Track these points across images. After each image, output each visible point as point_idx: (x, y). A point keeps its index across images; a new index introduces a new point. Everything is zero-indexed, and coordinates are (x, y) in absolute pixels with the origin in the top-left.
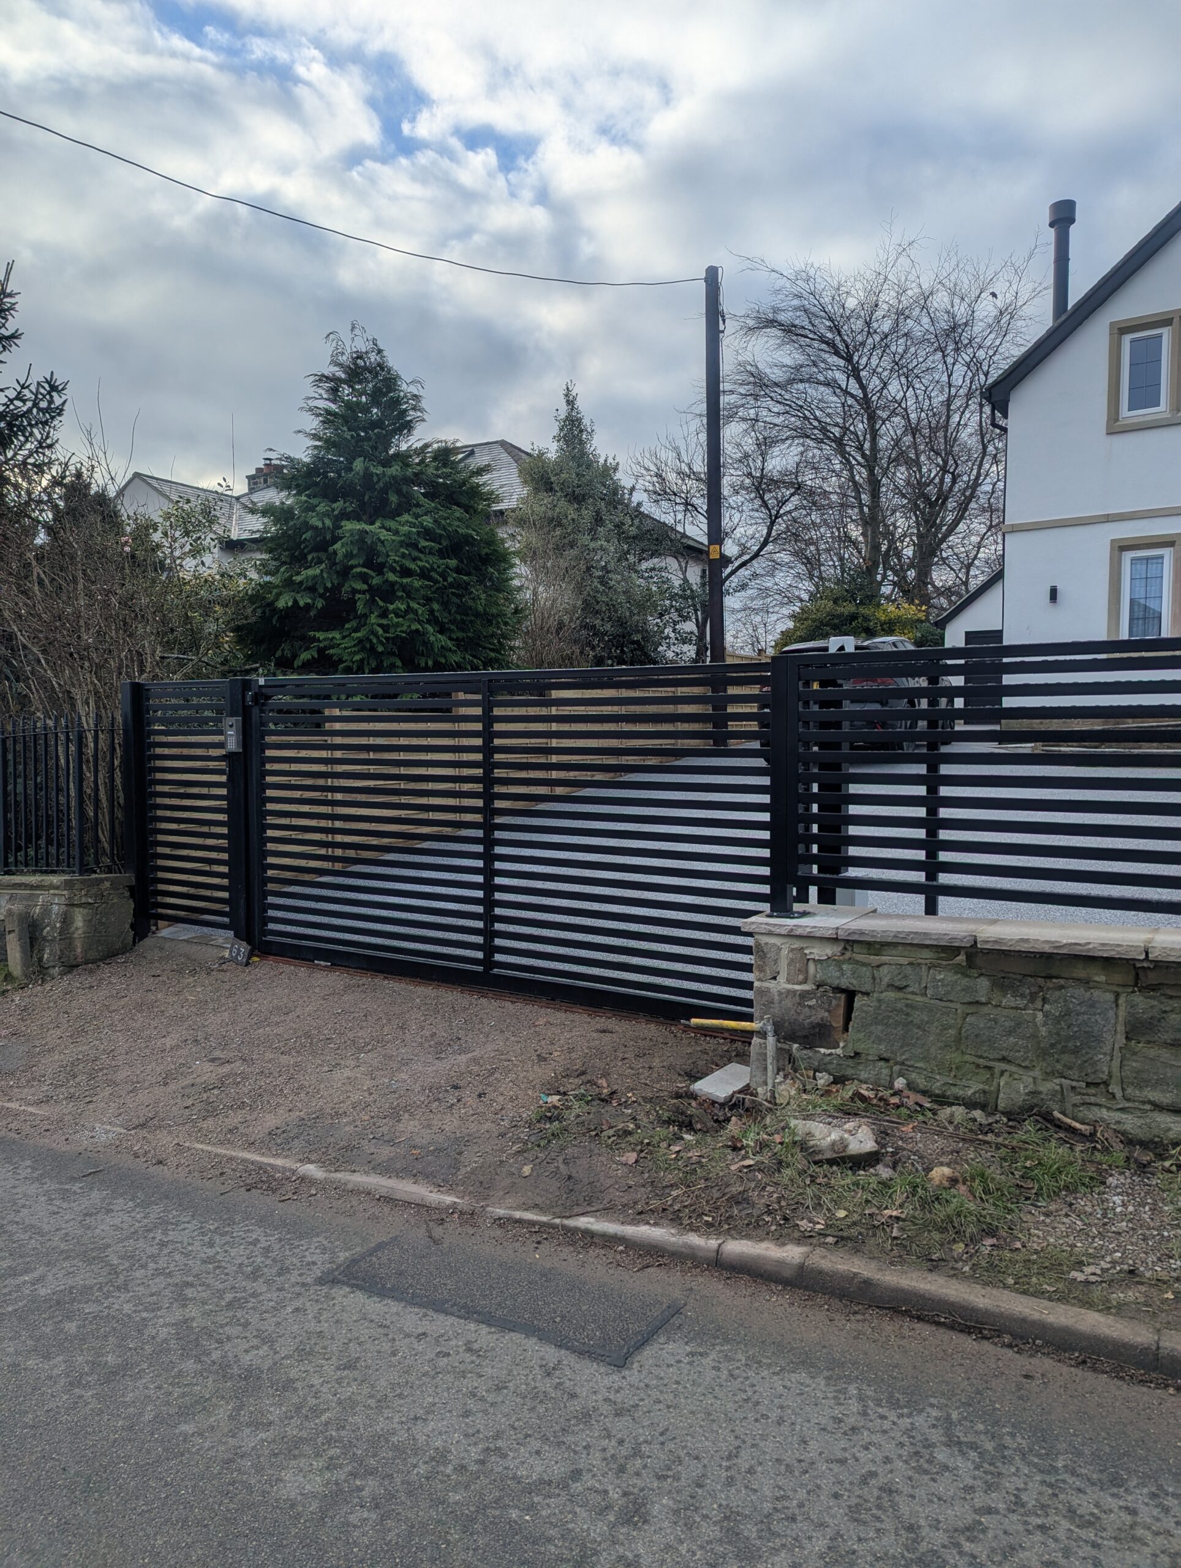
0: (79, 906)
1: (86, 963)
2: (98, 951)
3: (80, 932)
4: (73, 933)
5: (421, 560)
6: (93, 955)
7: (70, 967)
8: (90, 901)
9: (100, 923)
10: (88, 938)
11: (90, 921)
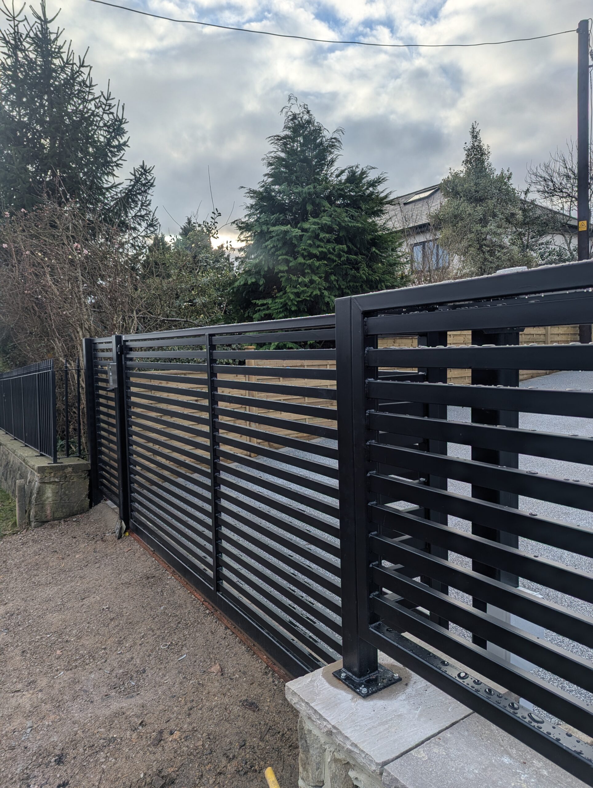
0: (50, 483)
1: (54, 520)
2: (62, 512)
3: (50, 500)
4: (45, 501)
5: (322, 247)
6: (58, 515)
7: (42, 522)
8: (56, 480)
9: (65, 494)
10: (55, 504)
11: (57, 493)
